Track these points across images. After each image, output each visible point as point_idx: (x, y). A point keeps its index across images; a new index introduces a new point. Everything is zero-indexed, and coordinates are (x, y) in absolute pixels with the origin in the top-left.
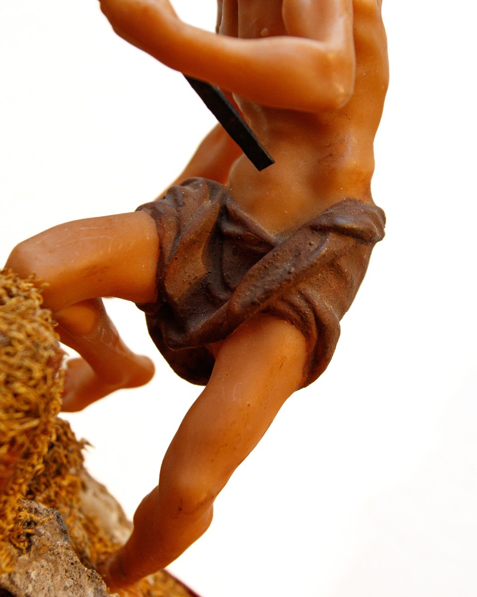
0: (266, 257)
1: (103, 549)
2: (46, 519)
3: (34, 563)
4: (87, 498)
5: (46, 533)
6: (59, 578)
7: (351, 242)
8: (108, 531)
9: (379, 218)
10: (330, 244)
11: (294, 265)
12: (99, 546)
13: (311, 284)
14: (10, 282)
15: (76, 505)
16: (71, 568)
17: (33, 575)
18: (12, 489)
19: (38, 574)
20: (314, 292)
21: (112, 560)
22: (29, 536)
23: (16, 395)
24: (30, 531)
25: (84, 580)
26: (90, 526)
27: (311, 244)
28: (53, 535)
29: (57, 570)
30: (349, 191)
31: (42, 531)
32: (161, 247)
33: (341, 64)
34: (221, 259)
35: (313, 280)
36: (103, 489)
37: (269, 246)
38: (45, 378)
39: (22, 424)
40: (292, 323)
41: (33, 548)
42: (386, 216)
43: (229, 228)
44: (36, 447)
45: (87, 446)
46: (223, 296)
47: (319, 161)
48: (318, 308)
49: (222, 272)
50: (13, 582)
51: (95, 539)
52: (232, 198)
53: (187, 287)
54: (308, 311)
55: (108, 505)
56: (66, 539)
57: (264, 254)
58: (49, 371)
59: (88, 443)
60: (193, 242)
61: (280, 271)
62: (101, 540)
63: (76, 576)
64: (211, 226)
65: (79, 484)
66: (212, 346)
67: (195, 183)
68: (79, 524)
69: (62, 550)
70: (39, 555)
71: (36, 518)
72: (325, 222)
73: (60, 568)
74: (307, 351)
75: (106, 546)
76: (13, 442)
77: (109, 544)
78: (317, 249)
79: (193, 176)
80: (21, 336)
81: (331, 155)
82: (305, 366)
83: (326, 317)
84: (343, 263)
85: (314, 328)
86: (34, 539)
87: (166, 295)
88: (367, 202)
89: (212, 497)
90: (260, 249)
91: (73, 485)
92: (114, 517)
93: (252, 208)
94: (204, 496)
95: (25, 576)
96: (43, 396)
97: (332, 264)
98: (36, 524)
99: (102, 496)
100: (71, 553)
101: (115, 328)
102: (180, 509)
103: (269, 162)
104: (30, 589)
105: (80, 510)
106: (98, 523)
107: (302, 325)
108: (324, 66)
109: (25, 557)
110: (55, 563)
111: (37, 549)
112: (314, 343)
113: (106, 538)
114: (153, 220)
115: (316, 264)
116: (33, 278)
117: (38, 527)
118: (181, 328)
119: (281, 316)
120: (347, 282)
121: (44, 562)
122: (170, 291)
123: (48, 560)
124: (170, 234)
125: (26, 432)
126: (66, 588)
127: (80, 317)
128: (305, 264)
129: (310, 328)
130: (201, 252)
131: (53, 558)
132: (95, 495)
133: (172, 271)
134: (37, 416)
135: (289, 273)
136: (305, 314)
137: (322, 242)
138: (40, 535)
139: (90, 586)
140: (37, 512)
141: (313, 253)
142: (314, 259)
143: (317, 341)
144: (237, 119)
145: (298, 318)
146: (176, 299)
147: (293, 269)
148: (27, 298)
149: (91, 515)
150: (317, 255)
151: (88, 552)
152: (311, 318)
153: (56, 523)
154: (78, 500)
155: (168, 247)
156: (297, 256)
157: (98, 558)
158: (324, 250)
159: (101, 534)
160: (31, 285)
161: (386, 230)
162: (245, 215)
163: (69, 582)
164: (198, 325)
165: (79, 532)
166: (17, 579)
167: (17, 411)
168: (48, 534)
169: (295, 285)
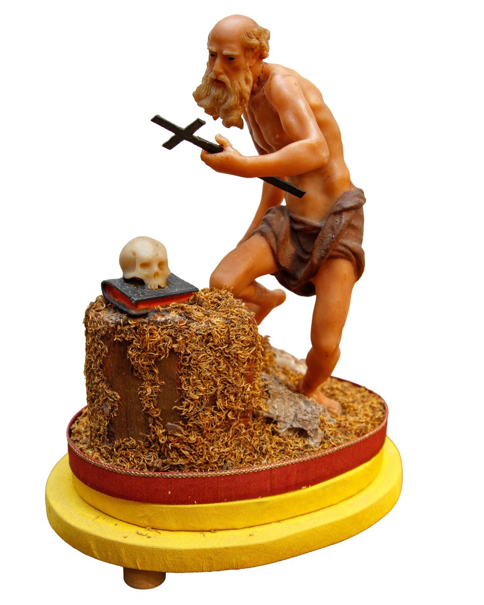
0: (320, 234)
1: (295, 379)
2: (271, 381)
3: (274, 401)
4: (278, 359)
5: (273, 387)
6: (287, 403)
7: (353, 212)
8: (293, 370)
9: (360, 194)
10: (345, 217)
11: (333, 234)
12: (292, 378)
13: (343, 238)
14: (217, 294)
15: (275, 366)
16: (290, 397)
17: (276, 406)
18: (255, 377)
19: (278, 405)
20: (346, 241)
21: (302, 383)
22: (267, 392)
23: (242, 341)
24: (266, 389)
25: (298, 400)
26: (285, 372)
27: (336, 221)
28: (276, 386)
29: (284, 400)
30: (342, 190)
31: (271, 387)
32: (271, 248)
33: (320, 144)
34: (299, 241)
35: (344, 236)
36: (282, 352)
37: (319, 229)
38: (251, 329)
39: (249, 351)
40: (342, 258)
41: (271, 396)
42: (364, 191)
43: (297, 227)
44: (257, 356)
45: (269, 338)
46: (306, 257)
47: (325, 181)
48: (351, 248)
49: (301, 246)
50: (269, 413)
51: (290, 376)
52: (292, 212)
53: (289, 260)
54: (348, 251)
55: (288, 358)
56: (283, 386)
57: (318, 233)
58: (251, 325)
59: (269, 336)
60: (284, 240)
61: (328, 239)
62: (292, 375)
63: (293, 399)
64: (289, 230)
65: (272, 355)
66: (312, 280)
67: (272, 211)
68: (280, 373)
69: (283, 391)
70: (275, 397)
71: (266, 383)
72: (338, 209)
73: (285, 399)
74: (353, 266)
75: (295, 377)
76: (248, 360)
77: (296, 375)
78: (340, 223)
79: (269, 207)
80: (234, 317)
81: (328, 176)
82: (355, 273)
83: (356, 250)
84: (354, 222)
85: (353, 256)
86: (270, 392)
87: (282, 267)
88: (353, 190)
89: (338, 345)
90: (315, 232)
91: (270, 357)
92: (293, 362)
93: (303, 214)
94: (335, 346)
95: (273, 408)
96: (253, 336)
97: (350, 226)
98: (267, 385)
99: (284, 355)
100: (287, 390)
101: (263, 286)
102: (327, 356)
103: (303, 193)
104: (277, 413)
105: (278, 367)
106: (288, 368)
107: (346, 257)
108: (313, 149)
109: (269, 401)
110: (282, 398)
111: (273, 395)
112: (355, 262)
113: (294, 373)
114: (263, 237)
115: (342, 229)
116: (225, 287)
117: (269, 386)
118: (294, 278)
119: (336, 257)
120: (358, 229)
121: (278, 399)
122: (283, 265)
123: (279, 398)
124: (273, 240)
125: (252, 354)
126: (291, 406)
127: (249, 291)
128: (338, 232)
129: (351, 257)
130: (289, 242)
131: (281, 396)
132: (280, 356)
133: (280, 256)
134: (254, 345)
135: (333, 238)
136: (346, 252)
137: (341, 218)
138: (271, 389)
139: (301, 401)
140: (265, 380)
141: (339, 225)
142: (340, 228)
143: (356, 261)
144: (283, 182)
145: (344, 255)
146: (287, 267)
147: (334, 236)
148: (227, 297)
149: (283, 366)
150: (342, 225)
151: (289, 383)
152: (350, 253)
153: (276, 381)
154: (275, 363)
155: (274, 246)
156: (333, 229)
157: (295, 384)
158: (343, 221)
159: (291, 372)
160: (226, 291)
161: (366, 197)
162: (302, 218)
163: (292, 403)
164: (301, 273)
165: (282, 377)
166: (271, 411)
167: (245, 347)
168: (274, 387)
169: (337, 242)
